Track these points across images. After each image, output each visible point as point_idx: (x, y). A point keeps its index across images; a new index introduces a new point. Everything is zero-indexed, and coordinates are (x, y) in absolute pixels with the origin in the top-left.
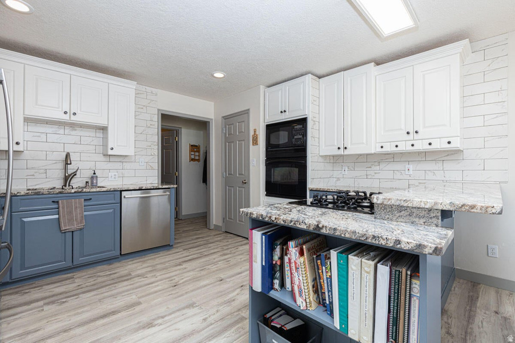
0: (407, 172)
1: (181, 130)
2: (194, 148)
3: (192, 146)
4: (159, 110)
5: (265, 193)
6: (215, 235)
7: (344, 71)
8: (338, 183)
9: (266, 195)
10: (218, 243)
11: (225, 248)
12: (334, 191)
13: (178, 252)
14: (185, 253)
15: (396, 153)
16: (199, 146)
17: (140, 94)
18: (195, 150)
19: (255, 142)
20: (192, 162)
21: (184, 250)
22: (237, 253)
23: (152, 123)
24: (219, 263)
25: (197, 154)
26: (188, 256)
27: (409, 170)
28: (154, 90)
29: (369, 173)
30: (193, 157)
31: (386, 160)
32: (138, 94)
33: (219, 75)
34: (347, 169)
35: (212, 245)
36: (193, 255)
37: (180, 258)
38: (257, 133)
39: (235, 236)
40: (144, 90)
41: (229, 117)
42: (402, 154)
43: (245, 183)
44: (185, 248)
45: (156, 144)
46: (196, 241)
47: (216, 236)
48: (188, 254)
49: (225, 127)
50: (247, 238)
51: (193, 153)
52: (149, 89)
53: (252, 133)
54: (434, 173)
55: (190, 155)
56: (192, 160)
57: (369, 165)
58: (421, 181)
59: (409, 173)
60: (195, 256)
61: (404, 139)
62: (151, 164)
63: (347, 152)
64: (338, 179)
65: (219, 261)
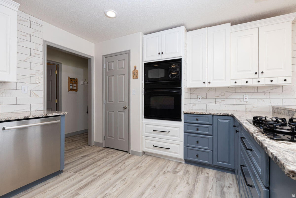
0: (245, 100)
1: (61, 66)
2: (73, 81)
3: (71, 78)
4: (44, 41)
5: (144, 116)
6: (98, 152)
7: (207, 27)
8: (194, 108)
9: (144, 118)
10: (105, 160)
11: (114, 164)
12: (206, 114)
13: (69, 177)
14: (78, 177)
15: (237, 87)
16: (77, 79)
17: (23, 21)
18: (74, 82)
19: (135, 76)
20: (70, 92)
21: (76, 172)
22: (127, 169)
23: (36, 52)
24: (117, 183)
25: (75, 85)
26: (82, 180)
27: (246, 98)
28: (40, 22)
29: (217, 100)
30: (71, 87)
31: (229, 92)
32: (20, 20)
33: (111, 14)
34: (201, 98)
35: (99, 163)
36: (87, 177)
37: (74, 185)
38: (137, 69)
39: (116, 150)
40: (28, 18)
41: (111, 55)
42: (241, 88)
43: (126, 108)
44: (75, 170)
45: (41, 72)
46: (83, 160)
47: (100, 152)
48: (81, 178)
49: (106, 64)
50: (128, 152)
51: (71, 85)
52: (33, 19)
53: (132, 69)
54: (263, 100)
55: (69, 86)
56: (71, 90)
57: (217, 95)
58: (254, 106)
59: (246, 101)
60: (89, 179)
61: (252, 78)
62: (34, 92)
63: (209, 86)
64: (194, 105)
65: (116, 181)
